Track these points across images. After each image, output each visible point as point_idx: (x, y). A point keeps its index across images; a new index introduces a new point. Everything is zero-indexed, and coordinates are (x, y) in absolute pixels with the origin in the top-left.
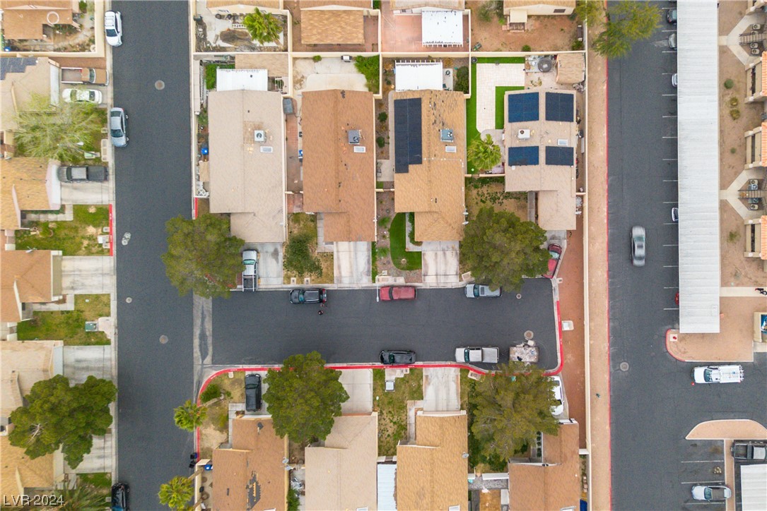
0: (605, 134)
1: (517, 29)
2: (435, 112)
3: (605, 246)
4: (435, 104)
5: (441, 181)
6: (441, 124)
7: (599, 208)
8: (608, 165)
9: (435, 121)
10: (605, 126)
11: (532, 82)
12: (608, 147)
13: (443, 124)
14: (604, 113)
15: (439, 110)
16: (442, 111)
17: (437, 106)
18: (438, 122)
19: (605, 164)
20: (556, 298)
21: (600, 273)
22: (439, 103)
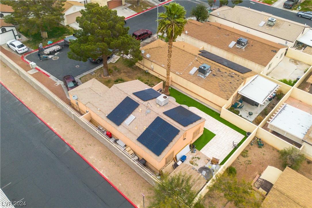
0: (101, 172)
1: (257, 180)
2: (226, 74)
3: (37, 112)
4: (232, 77)
5: (179, 56)
6: (215, 74)
7: (61, 126)
8: (78, 155)
9: (220, 71)
10: (107, 178)
11: (199, 158)
12: (90, 166)
13: (214, 75)
14: (118, 185)
15: (226, 77)
16: (224, 79)
17: (230, 78)
18: (219, 72)
19: (81, 154)
20: (52, 77)
21: (29, 99)
22: (231, 80)
